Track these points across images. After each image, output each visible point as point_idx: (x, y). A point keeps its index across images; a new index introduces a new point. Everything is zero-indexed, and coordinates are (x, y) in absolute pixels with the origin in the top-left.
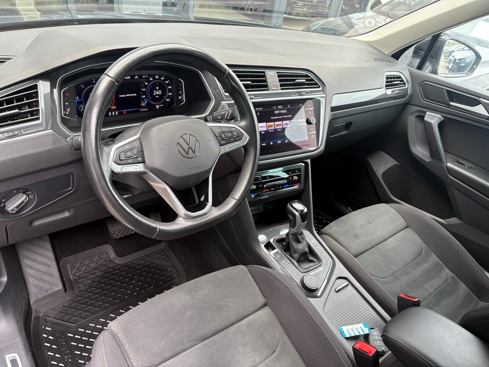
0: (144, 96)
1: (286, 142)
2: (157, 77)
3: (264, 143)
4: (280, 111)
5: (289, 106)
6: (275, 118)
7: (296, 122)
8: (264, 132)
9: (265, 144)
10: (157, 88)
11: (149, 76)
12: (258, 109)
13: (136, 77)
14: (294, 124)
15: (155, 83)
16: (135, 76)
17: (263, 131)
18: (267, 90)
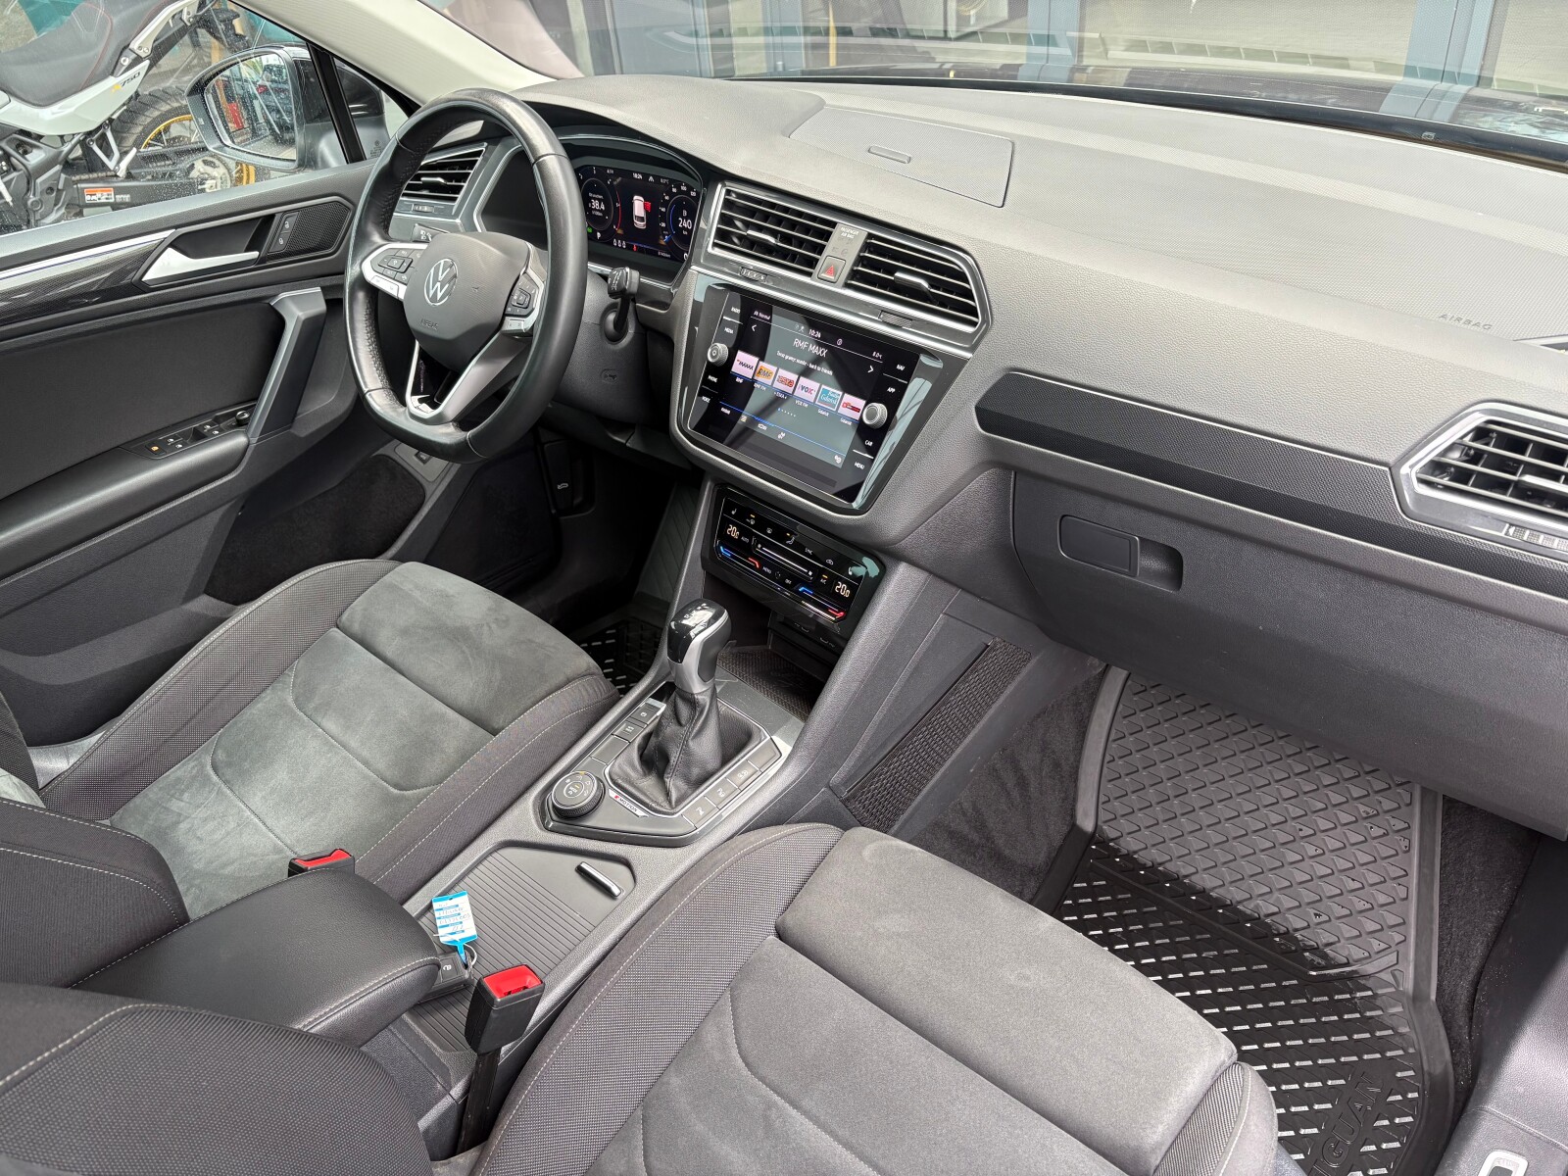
0: (663, 225)
1: (779, 437)
2: (684, 188)
3: (728, 409)
4: (808, 346)
5: (840, 342)
6: (787, 357)
7: (834, 399)
8: (741, 381)
9: (728, 412)
10: (685, 213)
11: (672, 181)
12: (761, 315)
13: (651, 179)
14: (827, 399)
15: (682, 199)
16: (649, 175)
17: (741, 377)
18: (809, 274)
